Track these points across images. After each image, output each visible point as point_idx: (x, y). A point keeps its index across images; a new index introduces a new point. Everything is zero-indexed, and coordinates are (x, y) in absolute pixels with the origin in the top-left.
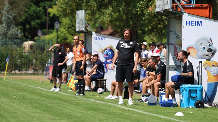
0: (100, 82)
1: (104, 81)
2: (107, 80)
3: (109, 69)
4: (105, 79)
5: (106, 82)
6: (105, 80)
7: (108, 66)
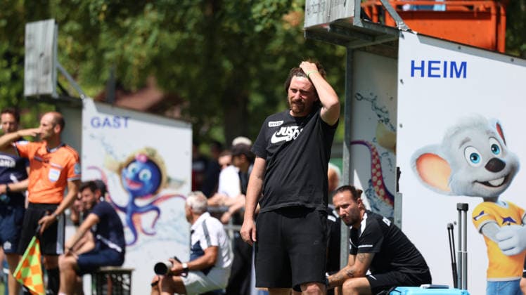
0: (109, 281)
1: (125, 276)
2: (134, 275)
3: (144, 232)
4: (126, 266)
5: (130, 278)
6: (129, 272)
7: (139, 220)
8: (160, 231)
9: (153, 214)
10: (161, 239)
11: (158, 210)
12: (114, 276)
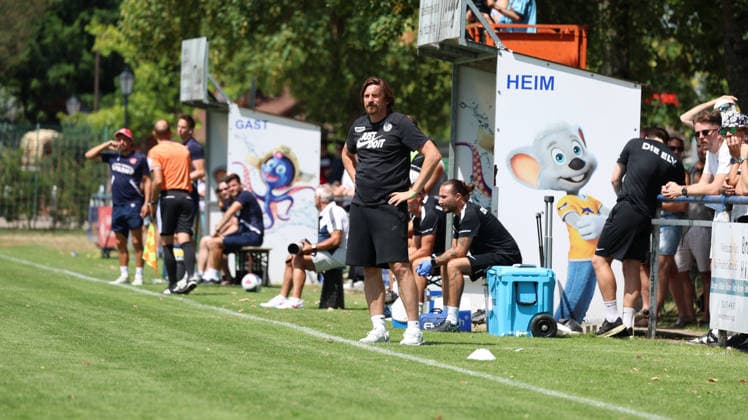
0: (250, 258)
1: (264, 255)
2: (271, 253)
3: (279, 217)
4: (264, 246)
5: (268, 256)
6: (267, 251)
7: (276, 208)
8: (292, 215)
9: (288, 202)
10: (295, 224)
11: (291, 199)
12: (254, 254)
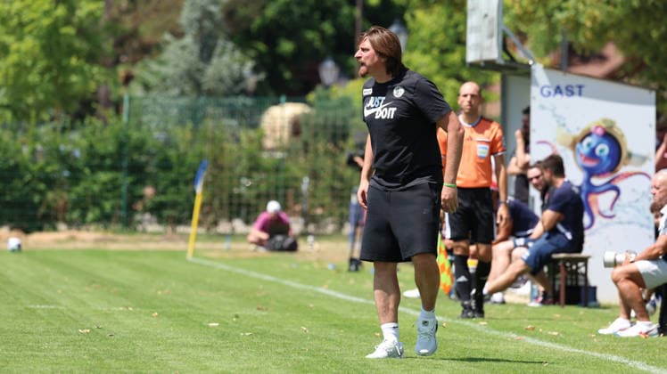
0: (562, 268)
1: (580, 264)
2: (590, 261)
3: (601, 214)
5: (586, 265)
6: (585, 260)
7: (596, 202)
8: (618, 210)
9: (613, 194)
10: (621, 223)
11: (617, 190)
12: (568, 264)
